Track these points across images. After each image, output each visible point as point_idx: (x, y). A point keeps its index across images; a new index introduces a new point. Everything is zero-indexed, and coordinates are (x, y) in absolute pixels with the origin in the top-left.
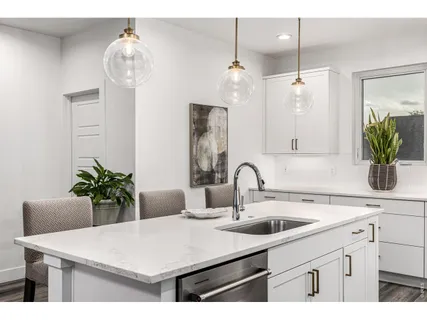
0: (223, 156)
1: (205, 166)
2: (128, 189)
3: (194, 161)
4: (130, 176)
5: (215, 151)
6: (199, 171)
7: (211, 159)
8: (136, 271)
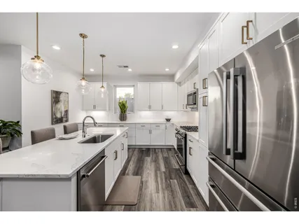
0: (66, 112)
1: (59, 116)
2: (17, 128)
3: (53, 114)
4: (18, 122)
5: (63, 110)
6: (56, 118)
7: (61, 113)
8: (58, 174)
